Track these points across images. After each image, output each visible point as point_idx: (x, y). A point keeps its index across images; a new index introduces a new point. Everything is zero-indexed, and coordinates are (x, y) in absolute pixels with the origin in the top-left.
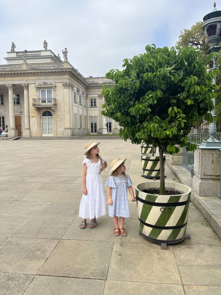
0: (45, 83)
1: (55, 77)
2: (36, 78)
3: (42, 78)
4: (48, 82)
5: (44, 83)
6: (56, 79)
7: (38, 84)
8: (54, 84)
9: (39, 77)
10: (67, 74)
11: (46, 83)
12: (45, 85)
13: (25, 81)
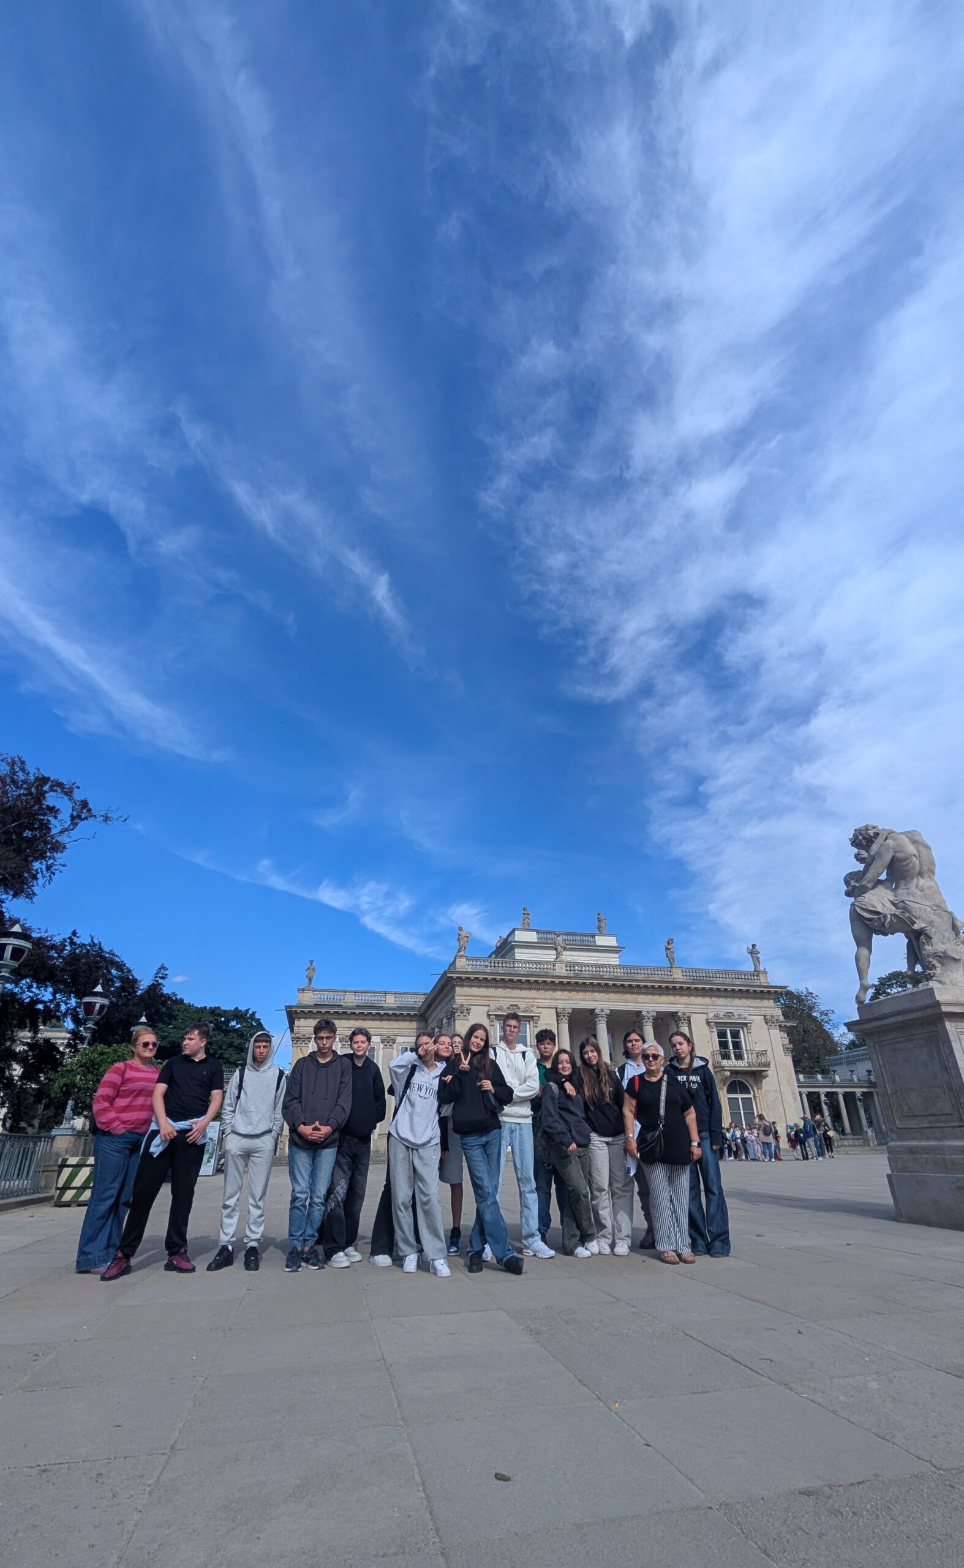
0: (729, 1015)
1: (749, 1002)
2: (707, 1000)
3: (721, 1001)
4: (736, 1011)
5: (727, 1013)
6: (749, 1007)
7: (712, 1015)
8: (747, 1016)
9: (714, 999)
10: (771, 999)
11: (731, 1013)
12: (730, 1017)
13: (683, 1006)
